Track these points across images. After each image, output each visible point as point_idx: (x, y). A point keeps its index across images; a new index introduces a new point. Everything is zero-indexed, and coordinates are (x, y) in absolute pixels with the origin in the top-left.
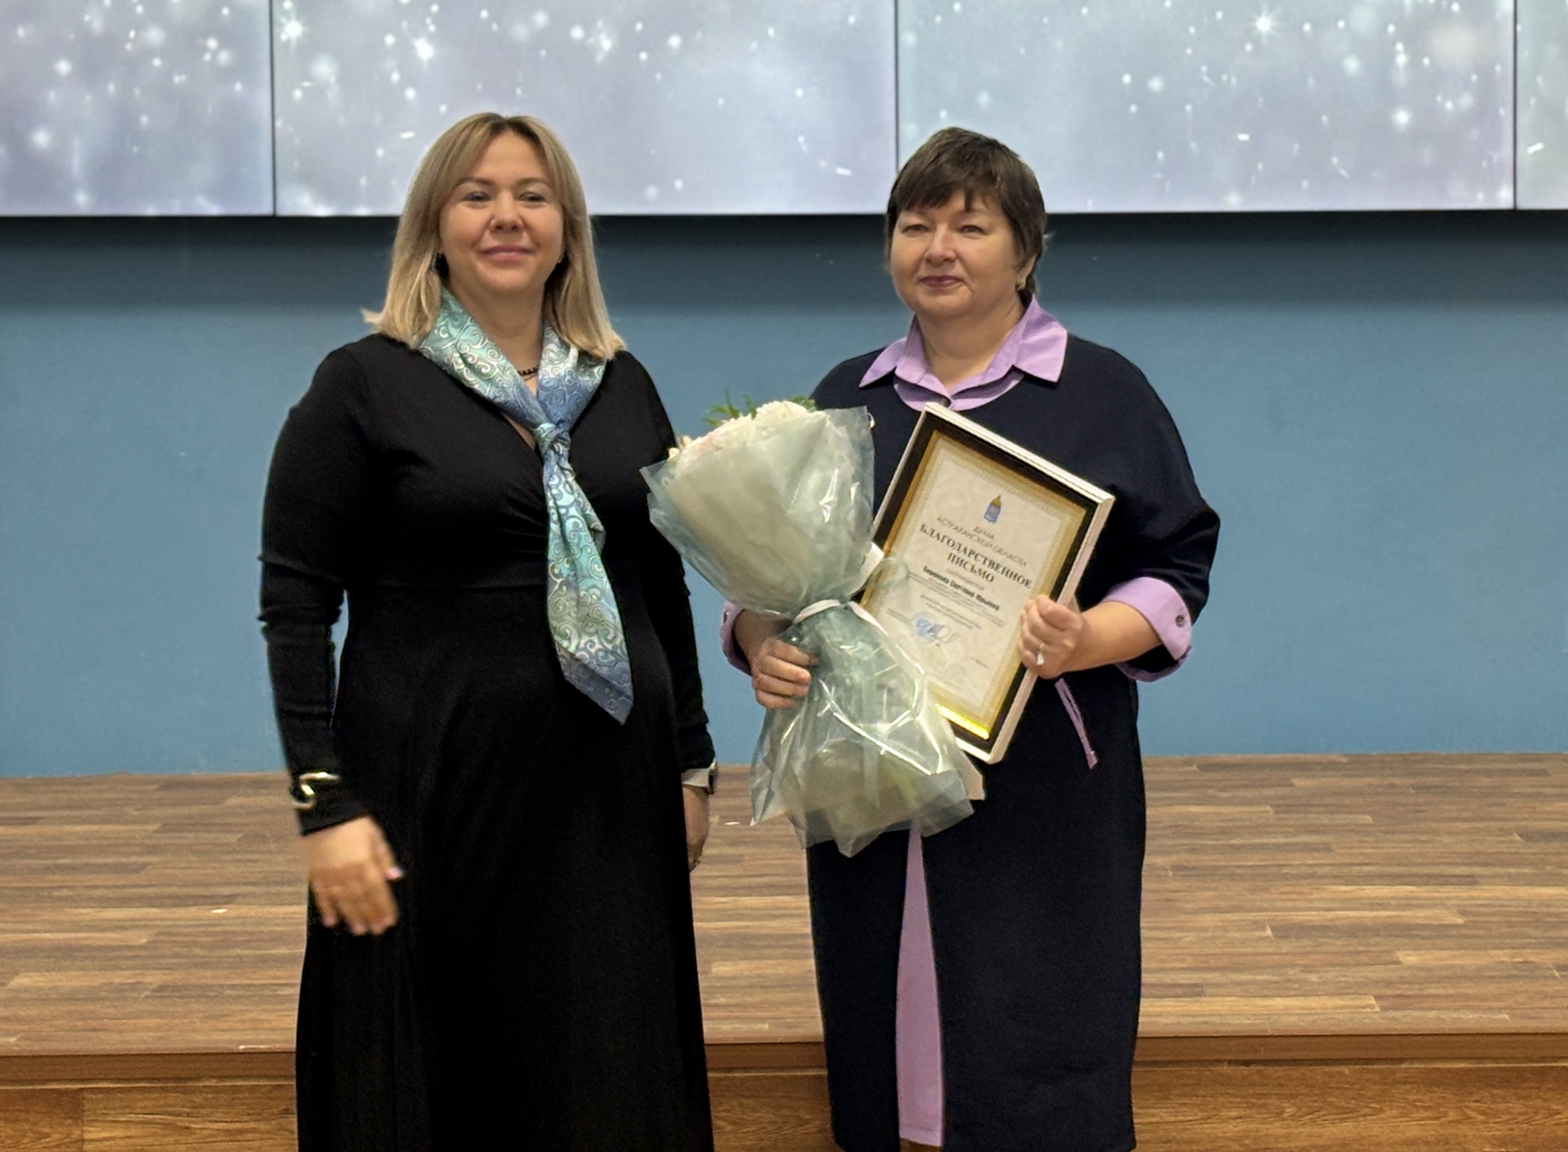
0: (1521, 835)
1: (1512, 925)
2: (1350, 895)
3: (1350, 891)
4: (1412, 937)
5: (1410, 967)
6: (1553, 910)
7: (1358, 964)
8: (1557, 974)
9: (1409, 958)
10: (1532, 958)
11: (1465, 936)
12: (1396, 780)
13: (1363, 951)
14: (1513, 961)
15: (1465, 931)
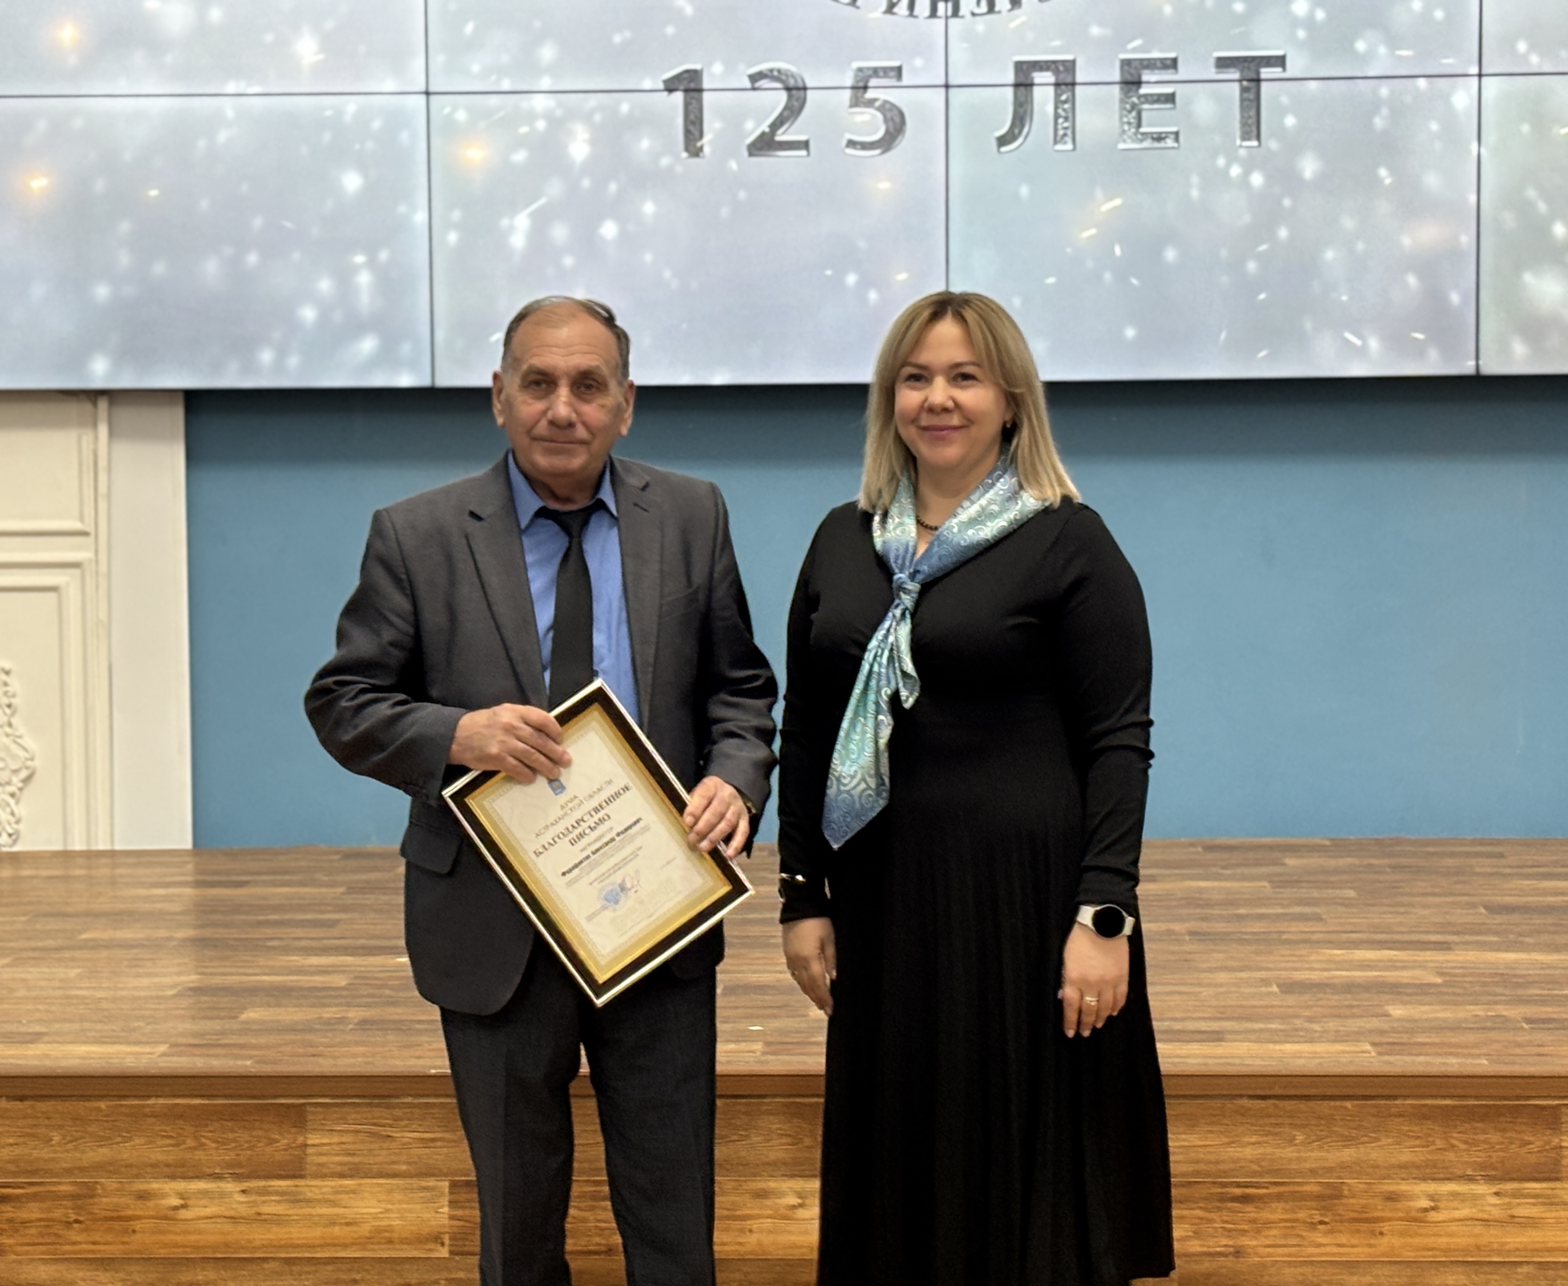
0: (1485, 907)
1: (1485, 984)
2: (1342, 958)
3: (1341, 954)
4: (1399, 993)
5: (1399, 1020)
6: (1518, 972)
7: (1353, 1016)
8: (1525, 1026)
9: (1397, 1011)
10: (1505, 1013)
11: (1442, 993)
12: (1374, 861)
13: (1358, 1006)
14: (1487, 1016)
15: (1444, 990)
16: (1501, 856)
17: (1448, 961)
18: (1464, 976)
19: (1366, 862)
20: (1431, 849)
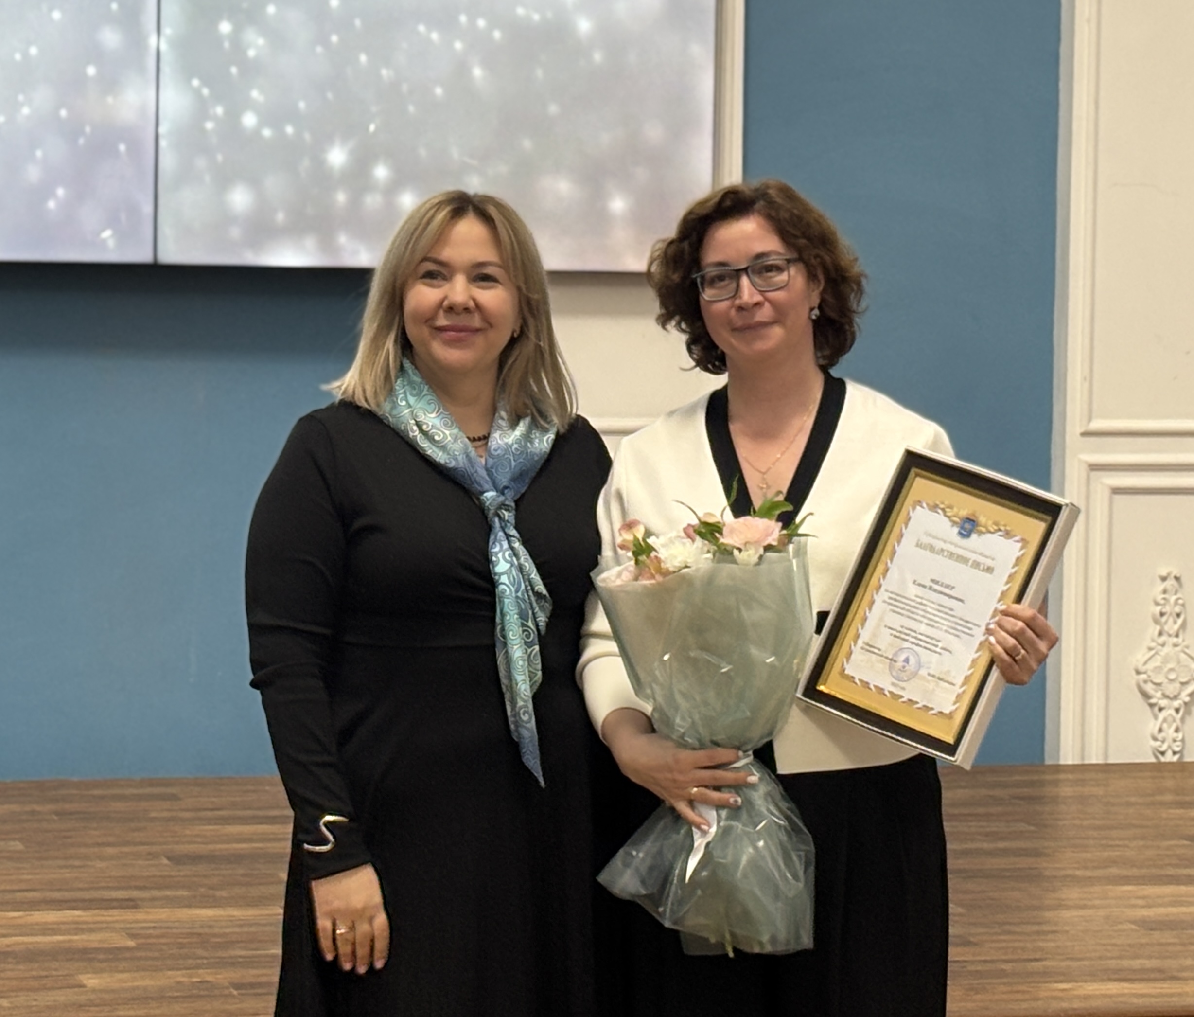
0: (169, 858)
1: (182, 946)
2: (20, 921)
3: (20, 917)
4: (91, 960)
5: (94, 991)
6: (216, 930)
7: (45, 988)
8: (235, 992)
9: (91, 981)
10: (209, 978)
11: (140, 959)
12: (37, 808)
13: (46, 977)
14: (193, 983)
15: (139, 954)
16: (174, 797)
17: (137, 921)
18: (158, 937)
19: (28, 808)
20: (96, 792)
